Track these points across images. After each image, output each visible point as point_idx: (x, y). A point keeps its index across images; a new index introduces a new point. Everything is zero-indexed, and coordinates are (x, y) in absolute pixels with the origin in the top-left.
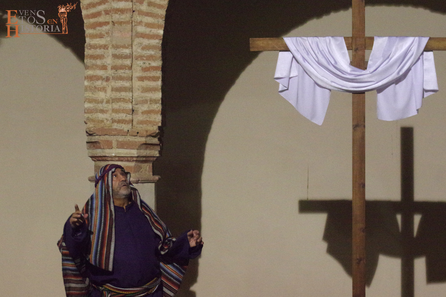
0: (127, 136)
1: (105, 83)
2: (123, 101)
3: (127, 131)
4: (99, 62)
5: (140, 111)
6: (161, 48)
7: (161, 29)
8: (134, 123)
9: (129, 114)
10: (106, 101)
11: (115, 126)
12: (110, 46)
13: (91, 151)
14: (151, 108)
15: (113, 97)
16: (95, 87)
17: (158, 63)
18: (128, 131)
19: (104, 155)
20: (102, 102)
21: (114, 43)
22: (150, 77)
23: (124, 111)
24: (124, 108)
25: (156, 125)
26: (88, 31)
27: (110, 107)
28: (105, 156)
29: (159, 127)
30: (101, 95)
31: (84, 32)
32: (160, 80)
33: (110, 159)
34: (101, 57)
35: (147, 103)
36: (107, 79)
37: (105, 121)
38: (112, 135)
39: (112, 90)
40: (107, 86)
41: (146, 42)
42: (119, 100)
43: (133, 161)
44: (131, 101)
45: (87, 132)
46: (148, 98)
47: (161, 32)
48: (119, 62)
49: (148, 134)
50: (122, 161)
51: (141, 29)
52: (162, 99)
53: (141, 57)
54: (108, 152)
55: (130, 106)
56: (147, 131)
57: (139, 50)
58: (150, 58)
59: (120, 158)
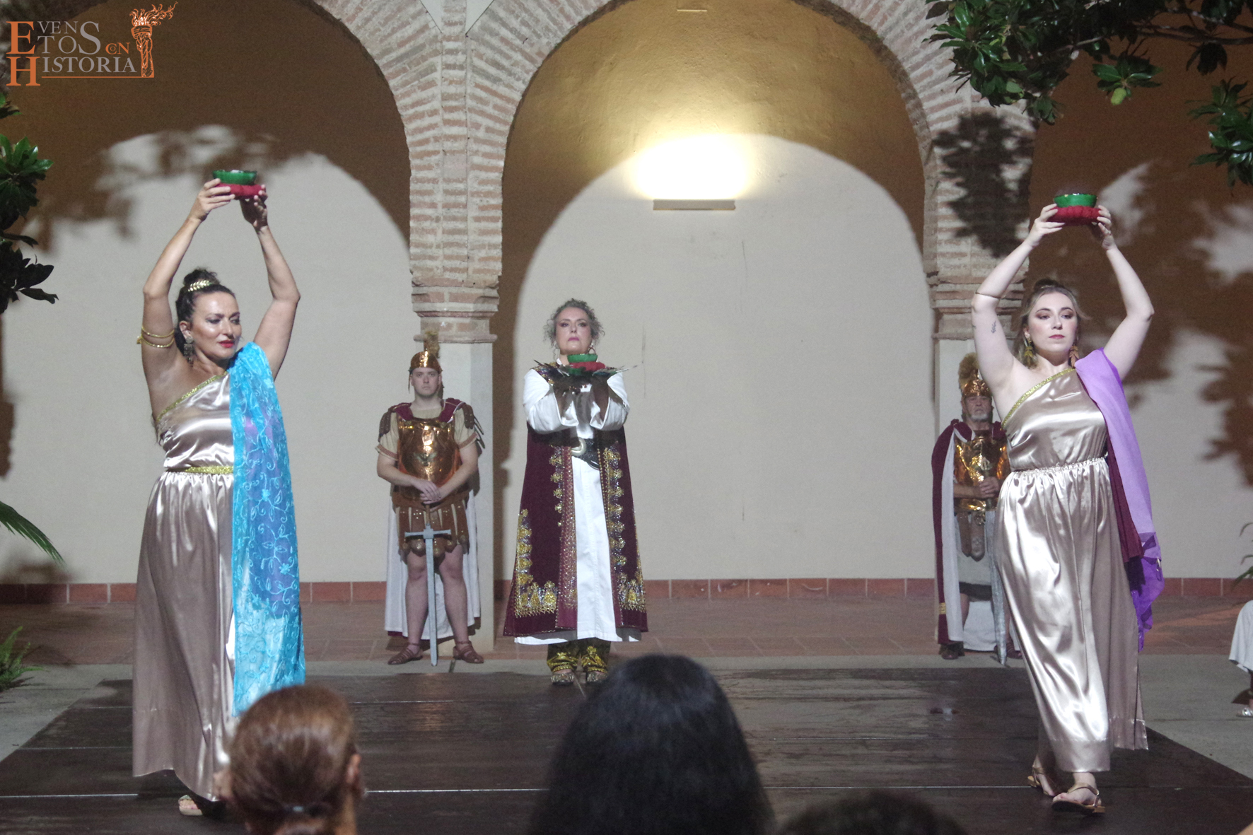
0: (461, 286)
1: (434, 225)
2: (456, 245)
3: (461, 281)
4: (427, 199)
5: (476, 258)
6: (501, 183)
7: (502, 159)
8: (470, 272)
9: (464, 261)
10: (437, 246)
11: (448, 275)
12: (441, 180)
13: (417, 305)
14: (490, 255)
15: (445, 241)
16: (423, 229)
17: (498, 201)
18: (463, 281)
19: (433, 309)
21: (446, 176)
22: (488, 217)
23: (458, 257)
24: (458, 254)
25: (496, 274)
26: (414, 162)
27: (440, 252)
28: (435, 311)
29: (499, 277)
30: (430, 239)
31: (408, 162)
32: (501, 221)
33: (440, 314)
34: (429, 193)
35: (485, 248)
36: (437, 220)
37: (435, 269)
38: (443, 286)
39: (443, 233)
40: (437, 228)
41: (483, 175)
42: (451, 244)
43: (469, 317)
44: (466, 245)
45: (413, 283)
46: (486, 243)
47: (502, 164)
48: (452, 199)
49: (487, 285)
50: (455, 317)
51: (477, 160)
52: (503, 243)
53: (477, 194)
54: (439, 306)
55: (465, 252)
56: (485, 282)
57: (476, 185)
58: (489, 194)
59: (453, 314)
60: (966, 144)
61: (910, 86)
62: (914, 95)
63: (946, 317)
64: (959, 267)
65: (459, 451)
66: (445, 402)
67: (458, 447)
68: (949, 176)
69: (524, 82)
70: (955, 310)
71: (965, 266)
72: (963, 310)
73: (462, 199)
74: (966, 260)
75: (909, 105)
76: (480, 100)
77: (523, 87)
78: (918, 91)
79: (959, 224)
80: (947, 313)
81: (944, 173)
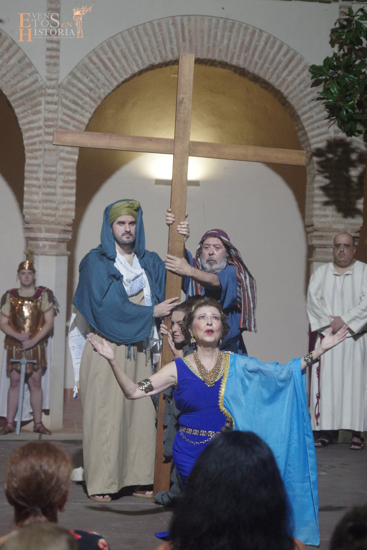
0: (52, 224)
1: (38, 190)
2: (50, 202)
3: (52, 222)
4: (34, 175)
5: (61, 209)
6: (76, 168)
7: (76, 155)
8: (57, 216)
9: (54, 210)
10: (39, 201)
11: (45, 218)
12: (42, 165)
13: (25, 234)
14: (69, 207)
15: (44, 199)
16: (32, 192)
17: (74, 178)
19: (36, 236)
20: (35, 202)
21: (45, 163)
22: (68, 187)
23: (50, 208)
24: (51, 206)
25: (72, 218)
26: (27, 155)
27: (40, 205)
28: (37, 238)
29: (73, 220)
30: (35, 197)
31: (24, 155)
32: (75, 189)
33: (39, 239)
34: (35, 172)
35: (66, 203)
36: (40, 187)
37: (38, 214)
38: (42, 224)
39: (43, 194)
40: (39, 192)
41: (66, 163)
42: (47, 201)
43: (55, 241)
44: (55, 202)
45: (23, 222)
46: (67, 200)
47: (76, 157)
48: (48, 176)
49: (66, 224)
50: (48, 241)
51: (63, 155)
52: (76, 201)
53: (62, 173)
54: (39, 235)
55: (54, 205)
56: (65, 222)
57: (62, 169)
58: (69, 174)
59: (47, 239)
60: (330, 156)
61: (301, 123)
62: (303, 128)
63: (317, 250)
64: (325, 222)
65: (44, 316)
66: (37, 288)
67: (43, 313)
68: (320, 172)
69: (90, 113)
70: (322, 246)
71: (328, 222)
72: (327, 246)
73: (54, 176)
74: (329, 219)
75: (300, 134)
76: (65, 122)
77: (90, 116)
78: (305, 126)
79: (325, 199)
80: (319, 248)
81: (318, 171)
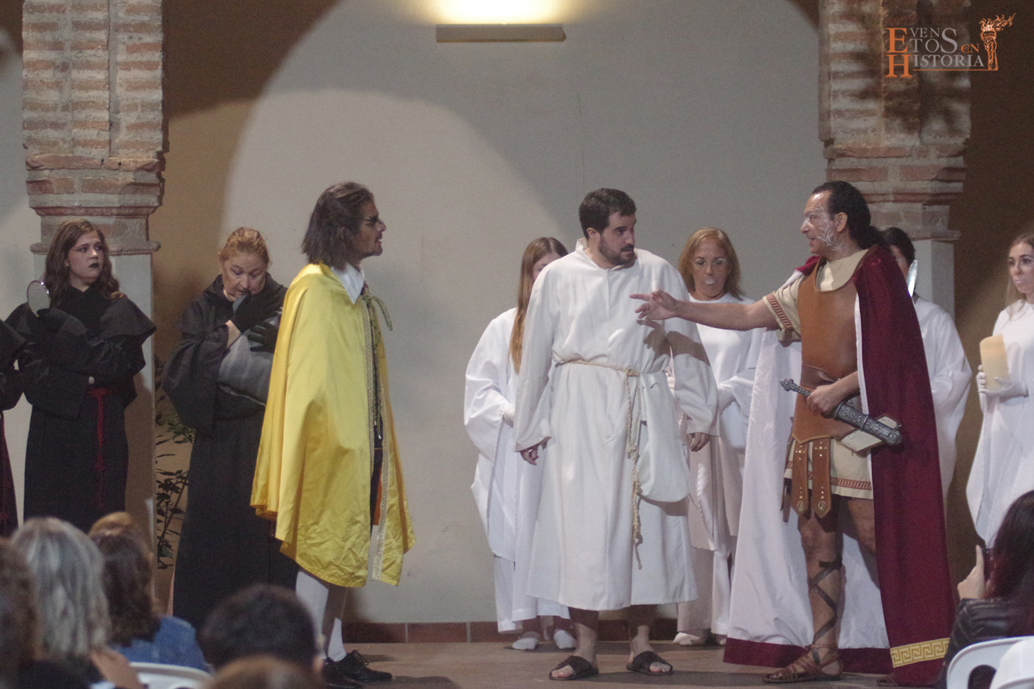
0: (100, 169)
1: (59, 75)
2: (92, 107)
3: (100, 161)
4: (48, 36)
5: (123, 125)
6: (160, 10)
8: (114, 146)
9: (104, 130)
10: (63, 107)
11: (79, 151)
12: (69, 8)
13: (34, 197)
14: (144, 120)
15: (75, 100)
16: (42, 82)
17: (157, 38)
18: (103, 161)
19: (58, 204)
20: (54, 109)
22: (141, 63)
23: (94, 124)
24: (95, 120)
25: (153, 149)
27: (69, 117)
28: (63, 207)
29: (157, 152)
30: (53, 97)
32: (160, 67)
33: (69, 211)
34: (52, 27)
35: (137, 110)
36: (64, 67)
37: (61, 144)
38: (73, 169)
39: (73, 87)
40: (64, 80)
42: (85, 105)
43: (112, 215)
44: (108, 106)
45: (27, 164)
46: (139, 101)
48: (86, 36)
49: (140, 166)
52: (163, 102)
53: (125, 27)
54: (65, 200)
55: (105, 116)
56: (137, 161)
57: (122, 14)
58: (142, 28)
59: (89, 211)
64: (863, 132)
71: (874, 131)
73: (102, 36)
74: (875, 122)
